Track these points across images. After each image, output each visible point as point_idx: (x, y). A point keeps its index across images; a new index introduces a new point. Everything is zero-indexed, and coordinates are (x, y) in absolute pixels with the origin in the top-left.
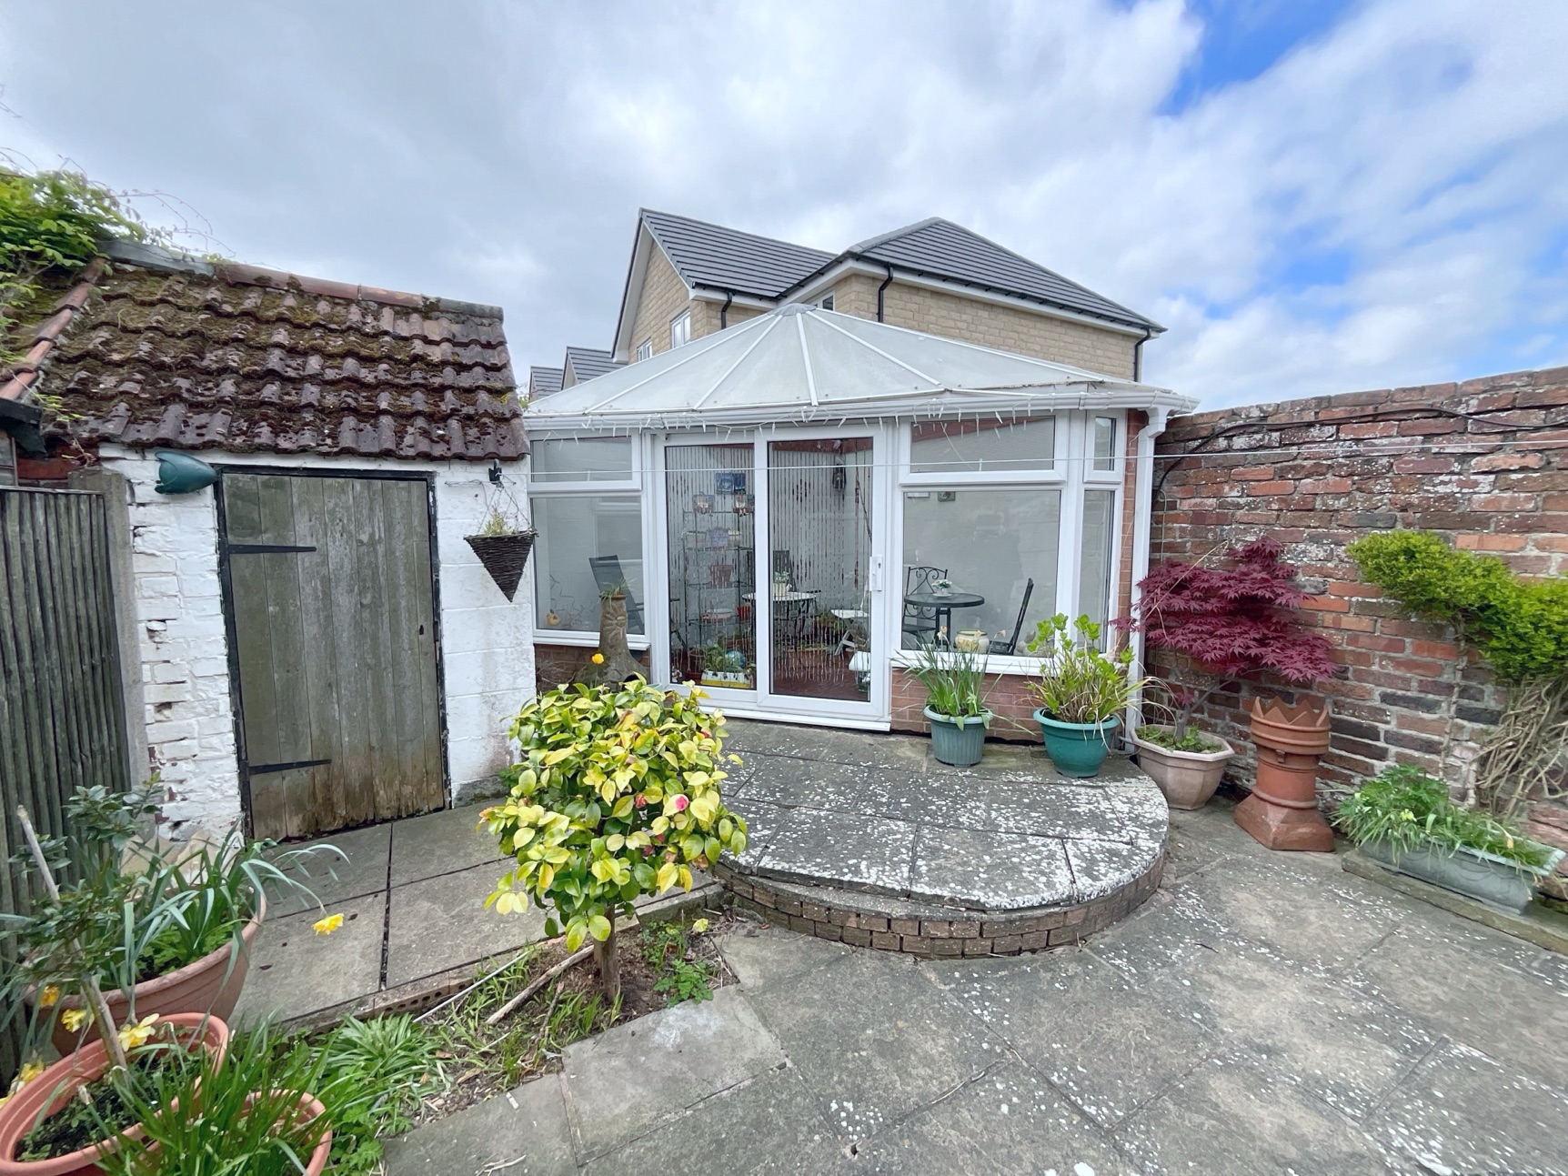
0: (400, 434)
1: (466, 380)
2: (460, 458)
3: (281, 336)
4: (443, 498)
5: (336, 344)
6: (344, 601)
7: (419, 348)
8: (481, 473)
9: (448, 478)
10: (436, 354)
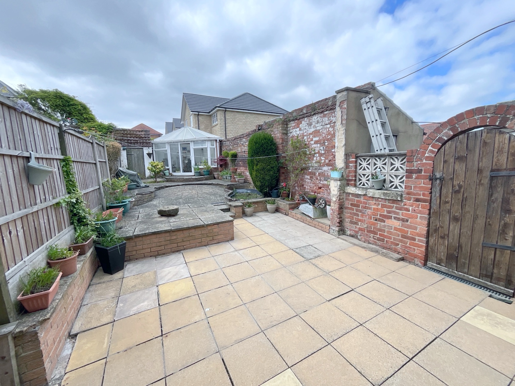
0: (140, 145)
1: (146, 139)
2: (145, 147)
3: (129, 136)
4: (144, 150)
5: (134, 136)
6: (136, 159)
7: (141, 136)
8: (147, 148)
9: (144, 148)
10: (143, 136)
